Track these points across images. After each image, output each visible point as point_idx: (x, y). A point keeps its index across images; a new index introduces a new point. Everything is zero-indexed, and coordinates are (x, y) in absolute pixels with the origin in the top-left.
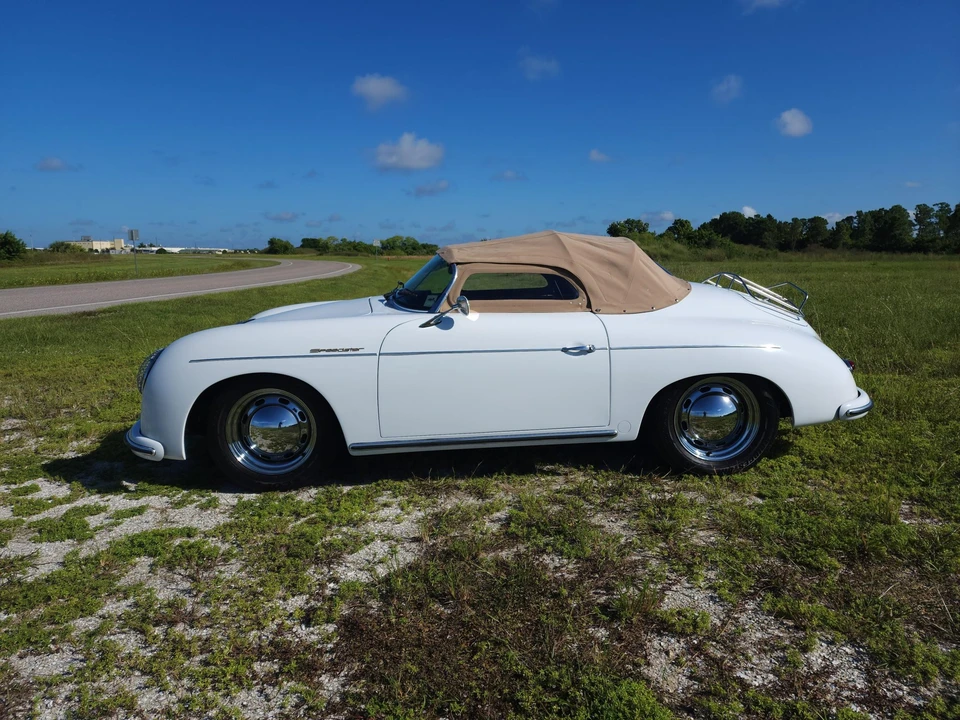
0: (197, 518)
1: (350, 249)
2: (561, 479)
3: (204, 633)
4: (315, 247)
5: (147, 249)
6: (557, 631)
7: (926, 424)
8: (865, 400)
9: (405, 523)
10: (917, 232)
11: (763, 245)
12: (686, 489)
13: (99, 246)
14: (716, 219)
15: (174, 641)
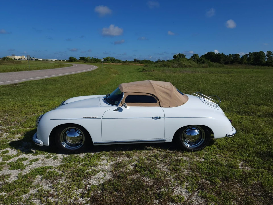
0: (52, 163)
1: (94, 61)
2: (151, 151)
3: (56, 200)
4: (83, 60)
5: (32, 59)
6: (146, 201)
7: (252, 135)
8: (234, 131)
9: (108, 166)
10: (267, 59)
11: (220, 63)
12: (184, 156)
13: (17, 58)
14: (206, 54)
15: (48, 202)
